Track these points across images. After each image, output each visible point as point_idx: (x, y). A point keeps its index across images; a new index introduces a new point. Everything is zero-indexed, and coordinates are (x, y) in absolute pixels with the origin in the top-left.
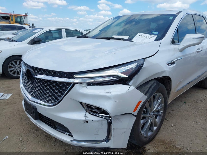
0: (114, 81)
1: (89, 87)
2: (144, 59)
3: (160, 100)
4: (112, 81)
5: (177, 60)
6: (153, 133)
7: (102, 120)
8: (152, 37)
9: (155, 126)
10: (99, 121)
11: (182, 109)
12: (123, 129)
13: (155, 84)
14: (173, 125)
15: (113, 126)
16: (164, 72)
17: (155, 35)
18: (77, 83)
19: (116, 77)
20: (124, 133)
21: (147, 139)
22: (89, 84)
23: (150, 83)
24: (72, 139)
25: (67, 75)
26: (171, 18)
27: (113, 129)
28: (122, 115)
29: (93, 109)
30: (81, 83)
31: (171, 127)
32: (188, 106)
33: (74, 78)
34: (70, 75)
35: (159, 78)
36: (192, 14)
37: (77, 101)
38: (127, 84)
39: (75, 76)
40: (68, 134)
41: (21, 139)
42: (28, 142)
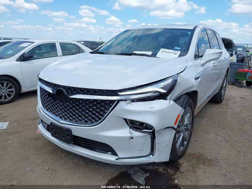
0: (155, 96)
1: (133, 103)
2: (178, 74)
3: (189, 114)
4: (153, 97)
5: (201, 74)
6: (184, 147)
7: (145, 136)
8: (176, 53)
9: (186, 140)
10: (143, 137)
11: (202, 124)
12: (165, 142)
13: (187, 99)
14: (198, 140)
15: (157, 140)
16: (193, 86)
17: (178, 50)
18: (122, 100)
19: (156, 93)
20: (167, 147)
21: (181, 154)
22: (133, 101)
23: (182, 97)
24: (117, 157)
25: (109, 93)
26: (189, 33)
27: (157, 143)
28: (165, 128)
29: (136, 125)
30: (126, 100)
31: (196, 142)
32: (206, 121)
33: (118, 95)
34: (114, 93)
35: (190, 93)
36: (205, 29)
37: (121, 118)
38: (166, 99)
39: (119, 93)
40: (111, 153)
41: (47, 168)
42: (57, 170)
